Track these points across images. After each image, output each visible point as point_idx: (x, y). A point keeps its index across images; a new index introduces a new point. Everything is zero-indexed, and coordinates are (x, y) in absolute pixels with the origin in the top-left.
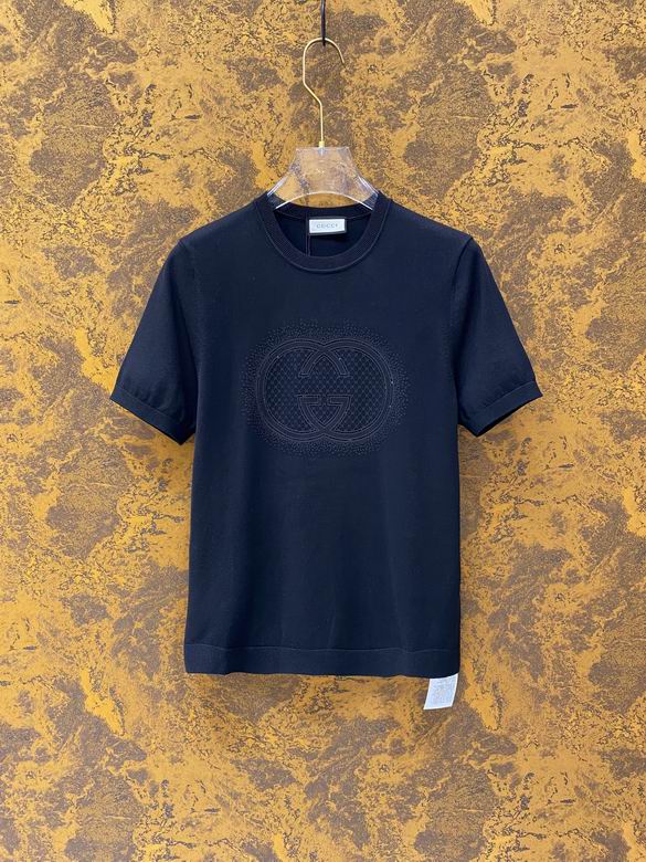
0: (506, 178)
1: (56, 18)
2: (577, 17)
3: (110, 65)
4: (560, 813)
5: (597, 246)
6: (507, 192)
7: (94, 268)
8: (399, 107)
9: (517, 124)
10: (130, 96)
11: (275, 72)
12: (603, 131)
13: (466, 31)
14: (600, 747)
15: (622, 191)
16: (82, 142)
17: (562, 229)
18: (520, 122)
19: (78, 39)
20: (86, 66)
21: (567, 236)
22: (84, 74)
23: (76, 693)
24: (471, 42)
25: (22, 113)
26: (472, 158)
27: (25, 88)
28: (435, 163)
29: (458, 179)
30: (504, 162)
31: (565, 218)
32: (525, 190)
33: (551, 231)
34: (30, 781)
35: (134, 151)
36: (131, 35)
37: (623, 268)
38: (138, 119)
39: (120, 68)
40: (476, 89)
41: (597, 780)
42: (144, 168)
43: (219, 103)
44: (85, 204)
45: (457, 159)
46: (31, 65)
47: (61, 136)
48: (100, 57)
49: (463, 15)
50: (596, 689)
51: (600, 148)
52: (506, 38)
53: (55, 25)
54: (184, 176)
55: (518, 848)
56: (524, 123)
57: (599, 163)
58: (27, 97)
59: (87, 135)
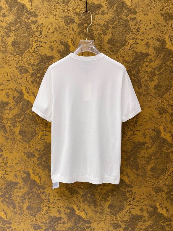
0: (133, 48)
1: (16, 5)
2: (154, 4)
3: (31, 18)
4: (142, 201)
5: (156, 66)
6: (134, 52)
7: (28, 72)
8: (106, 29)
9: (137, 34)
10: (36, 26)
11: (74, 20)
12: (159, 36)
13: (124, 8)
14: (152, 186)
15: (163, 51)
16: (24, 39)
17: (148, 61)
18: (137, 33)
19: (22, 11)
20: (25, 18)
21: (149, 63)
22: (24, 21)
23: (28, 174)
24: (125, 11)
25: (9, 31)
26: (125, 43)
27: (9, 24)
28: (115, 44)
29: (121, 48)
30: (133, 44)
31: (148, 58)
32: (138, 51)
33: (145, 62)
34: (18, 193)
35: (38, 41)
36: (36, 10)
37: (163, 71)
38: (39, 33)
39: (34, 19)
40: (126, 24)
41: (151, 193)
42: (41, 46)
43: (60, 28)
44: (26, 55)
45: (121, 43)
46: (11, 18)
47: (19, 37)
48: (28, 16)
49: (123, 4)
50: (152, 173)
51: (158, 40)
52: (135, 11)
53: (16, 7)
54: (51, 48)
55: (132, 209)
56: (139, 33)
57: (158, 44)
58: (10, 27)
59: (26, 37)
